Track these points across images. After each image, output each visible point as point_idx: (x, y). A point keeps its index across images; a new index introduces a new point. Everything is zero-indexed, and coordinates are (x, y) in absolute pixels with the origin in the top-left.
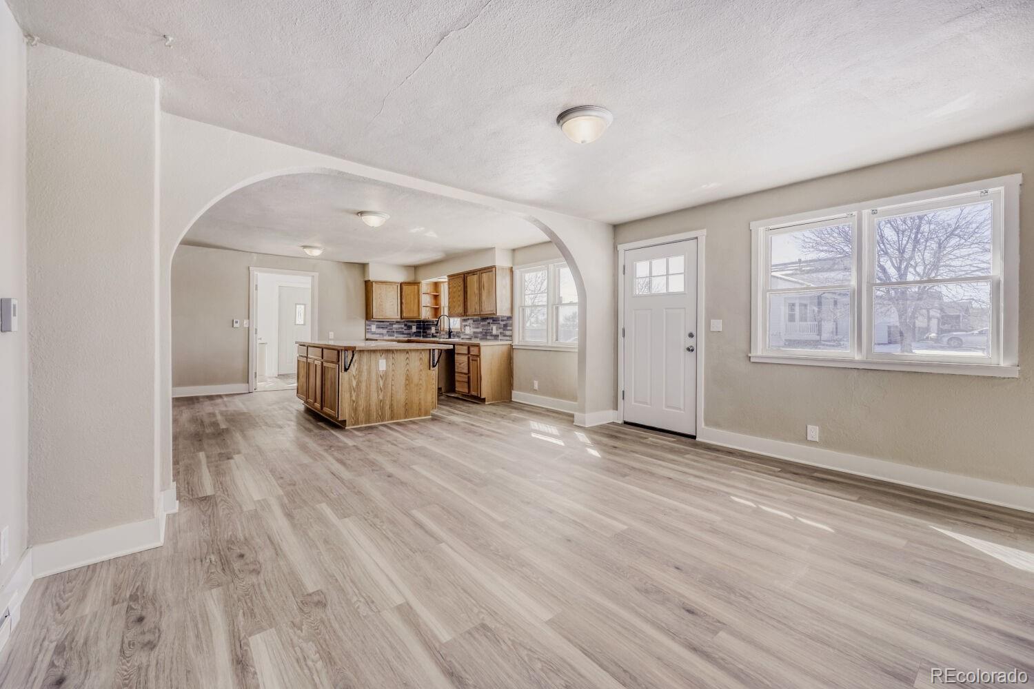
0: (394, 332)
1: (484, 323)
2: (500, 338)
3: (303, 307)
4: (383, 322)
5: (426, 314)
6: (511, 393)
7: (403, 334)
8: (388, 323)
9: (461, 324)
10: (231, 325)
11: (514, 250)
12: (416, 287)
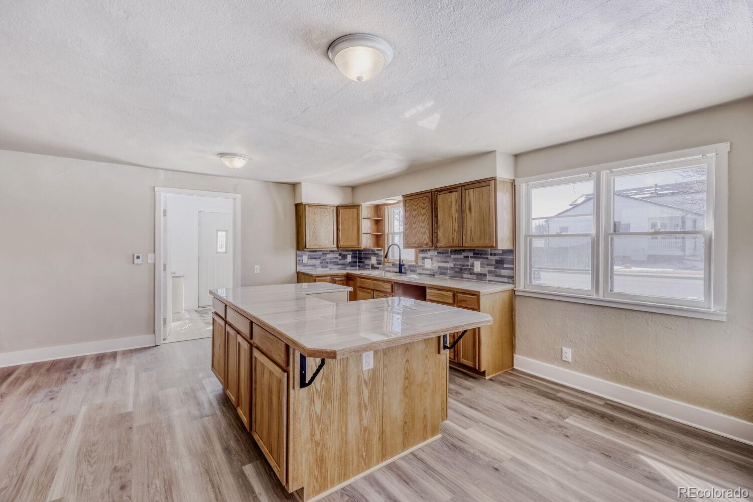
0: (327, 263)
1: (457, 256)
2: (488, 278)
3: (224, 233)
4: (316, 251)
5: (366, 242)
6: (513, 358)
7: (338, 264)
8: (321, 253)
9: (417, 256)
10: (132, 261)
11: (516, 156)
12: (355, 211)
